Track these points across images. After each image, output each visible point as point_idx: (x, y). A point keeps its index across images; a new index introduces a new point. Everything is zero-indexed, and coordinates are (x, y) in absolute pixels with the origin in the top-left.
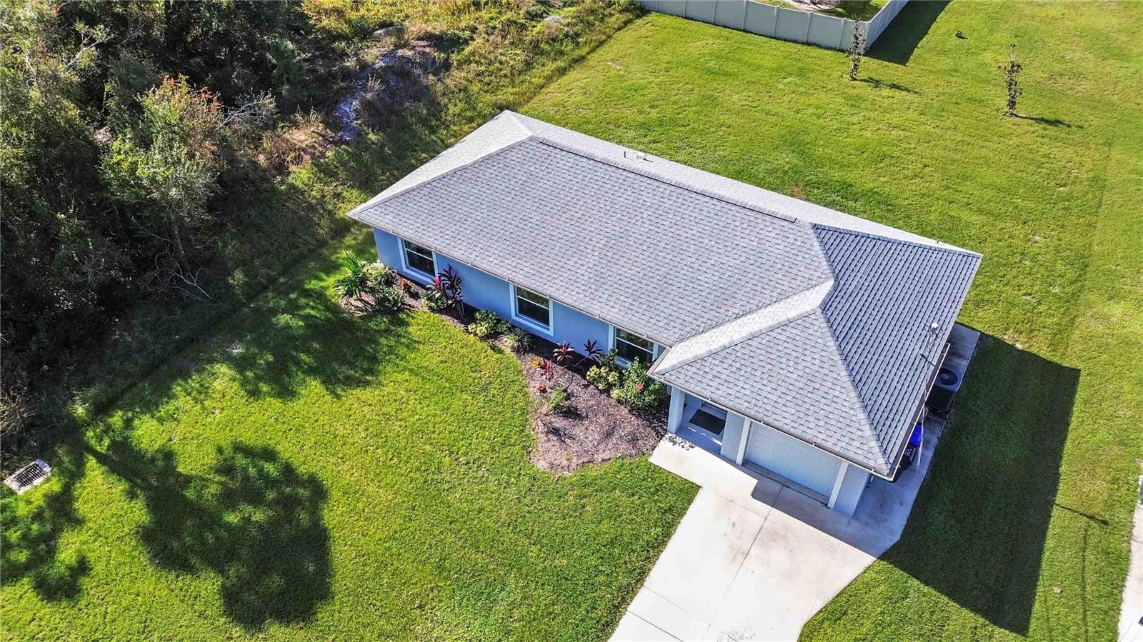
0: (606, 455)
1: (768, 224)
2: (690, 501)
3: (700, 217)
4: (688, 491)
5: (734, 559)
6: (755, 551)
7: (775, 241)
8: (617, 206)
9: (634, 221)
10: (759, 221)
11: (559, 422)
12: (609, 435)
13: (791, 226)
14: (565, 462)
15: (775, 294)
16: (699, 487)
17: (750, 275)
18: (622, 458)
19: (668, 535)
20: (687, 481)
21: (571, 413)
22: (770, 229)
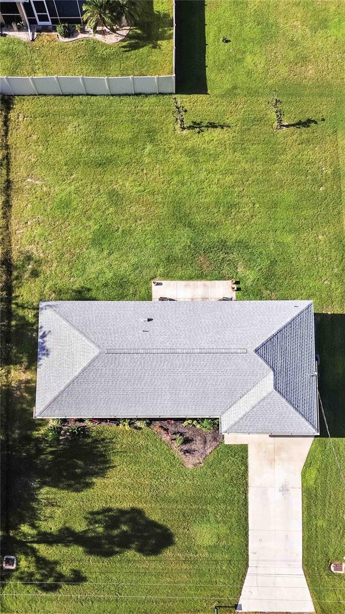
0: (209, 451)
1: (235, 357)
2: (247, 451)
3: (204, 363)
4: (244, 448)
5: (271, 463)
6: (276, 457)
7: (242, 363)
8: (165, 370)
9: (176, 374)
10: (231, 357)
11: (185, 447)
12: (205, 442)
13: (246, 355)
14: (198, 461)
15: (252, 384)
16: (247, 445)
17: (238, 380)
18: (215, 448)
19: (247, 467)
20: (242, 445)
21: (187, 441)
22: (238, 359)
